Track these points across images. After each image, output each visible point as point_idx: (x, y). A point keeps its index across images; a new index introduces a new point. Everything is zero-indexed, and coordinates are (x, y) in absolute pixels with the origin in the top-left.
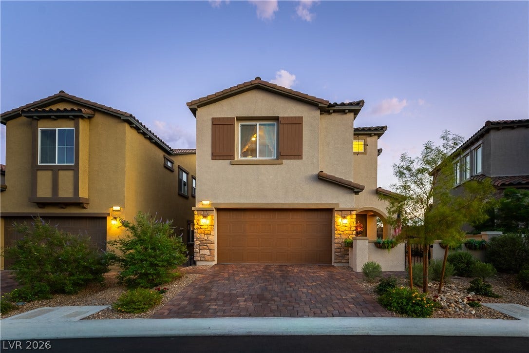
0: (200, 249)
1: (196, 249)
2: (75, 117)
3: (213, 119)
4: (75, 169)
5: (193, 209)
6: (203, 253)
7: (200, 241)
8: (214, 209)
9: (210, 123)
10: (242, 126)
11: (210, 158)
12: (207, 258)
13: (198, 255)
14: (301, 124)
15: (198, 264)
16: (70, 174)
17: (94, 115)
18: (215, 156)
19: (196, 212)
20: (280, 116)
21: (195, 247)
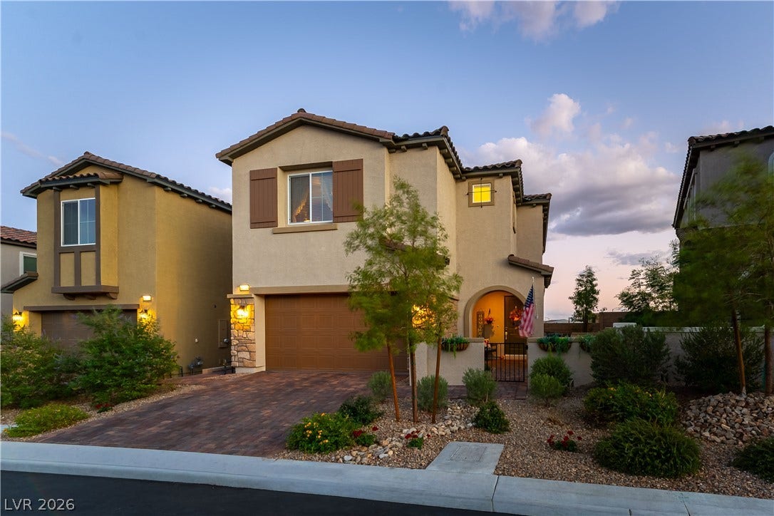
0: (238, 351)
1: (234, 352)
2: (96, 184)
3: (251, 172)
4: (96, 250)
5: (228, 296)
6: (242, 356)
7: (238, 340)
8: (253, 296)
9: (247, 178)
10: (292, 179)
11: (248, 225)
12: (247, 363)
13: (236, 359)
14: (360, 170)
15: (237, 370)
16: (92, 255)
17: (122, 179)
18: (255, 224)
19: (232, 302)
20: (334, 160)
21: (233, 348)
